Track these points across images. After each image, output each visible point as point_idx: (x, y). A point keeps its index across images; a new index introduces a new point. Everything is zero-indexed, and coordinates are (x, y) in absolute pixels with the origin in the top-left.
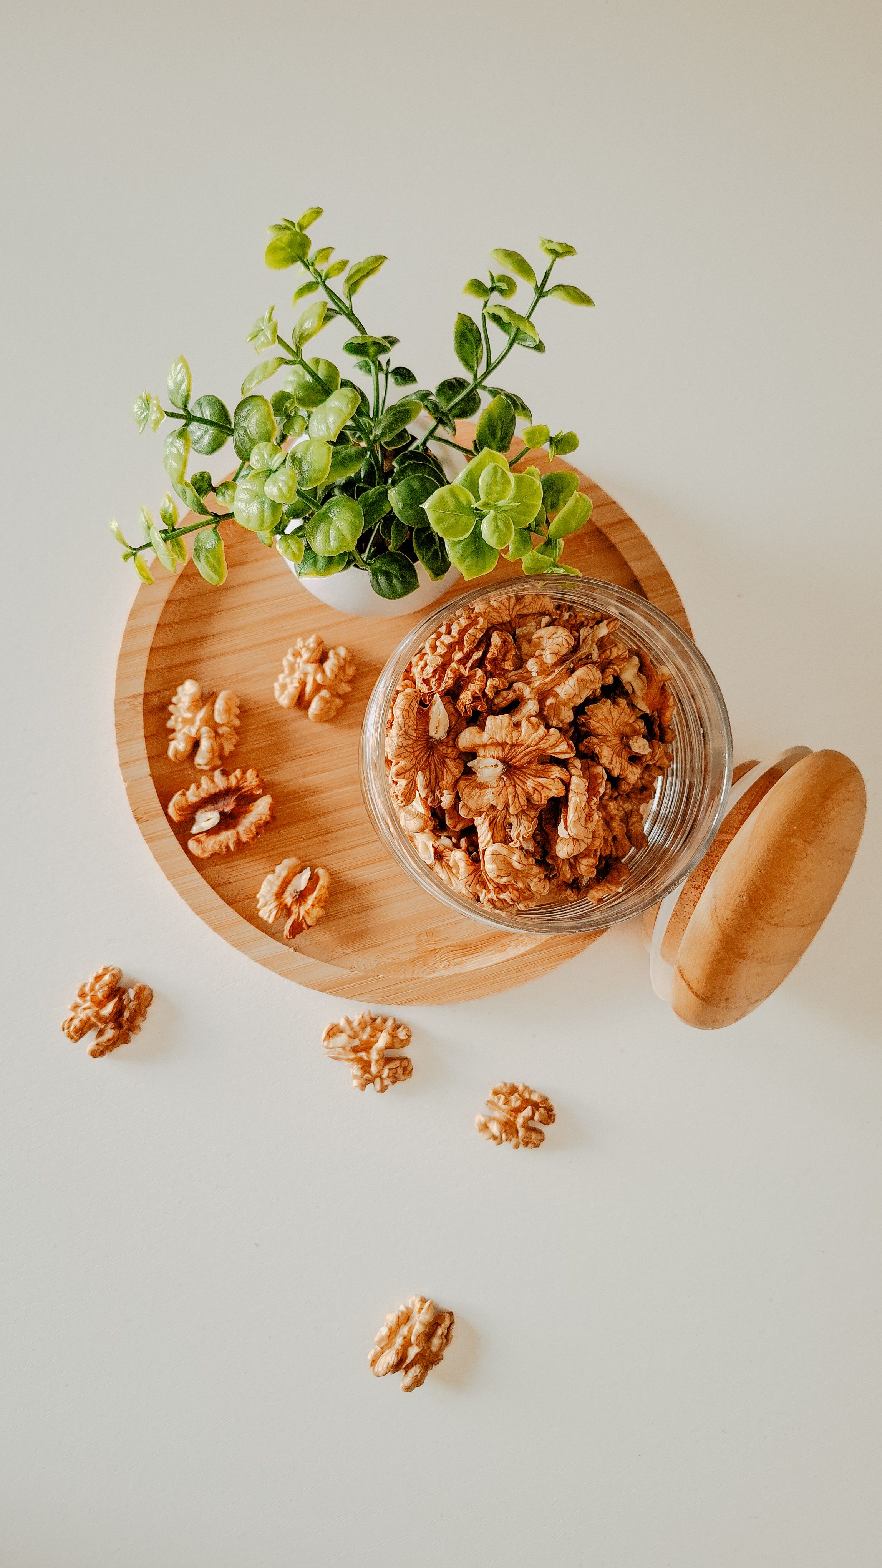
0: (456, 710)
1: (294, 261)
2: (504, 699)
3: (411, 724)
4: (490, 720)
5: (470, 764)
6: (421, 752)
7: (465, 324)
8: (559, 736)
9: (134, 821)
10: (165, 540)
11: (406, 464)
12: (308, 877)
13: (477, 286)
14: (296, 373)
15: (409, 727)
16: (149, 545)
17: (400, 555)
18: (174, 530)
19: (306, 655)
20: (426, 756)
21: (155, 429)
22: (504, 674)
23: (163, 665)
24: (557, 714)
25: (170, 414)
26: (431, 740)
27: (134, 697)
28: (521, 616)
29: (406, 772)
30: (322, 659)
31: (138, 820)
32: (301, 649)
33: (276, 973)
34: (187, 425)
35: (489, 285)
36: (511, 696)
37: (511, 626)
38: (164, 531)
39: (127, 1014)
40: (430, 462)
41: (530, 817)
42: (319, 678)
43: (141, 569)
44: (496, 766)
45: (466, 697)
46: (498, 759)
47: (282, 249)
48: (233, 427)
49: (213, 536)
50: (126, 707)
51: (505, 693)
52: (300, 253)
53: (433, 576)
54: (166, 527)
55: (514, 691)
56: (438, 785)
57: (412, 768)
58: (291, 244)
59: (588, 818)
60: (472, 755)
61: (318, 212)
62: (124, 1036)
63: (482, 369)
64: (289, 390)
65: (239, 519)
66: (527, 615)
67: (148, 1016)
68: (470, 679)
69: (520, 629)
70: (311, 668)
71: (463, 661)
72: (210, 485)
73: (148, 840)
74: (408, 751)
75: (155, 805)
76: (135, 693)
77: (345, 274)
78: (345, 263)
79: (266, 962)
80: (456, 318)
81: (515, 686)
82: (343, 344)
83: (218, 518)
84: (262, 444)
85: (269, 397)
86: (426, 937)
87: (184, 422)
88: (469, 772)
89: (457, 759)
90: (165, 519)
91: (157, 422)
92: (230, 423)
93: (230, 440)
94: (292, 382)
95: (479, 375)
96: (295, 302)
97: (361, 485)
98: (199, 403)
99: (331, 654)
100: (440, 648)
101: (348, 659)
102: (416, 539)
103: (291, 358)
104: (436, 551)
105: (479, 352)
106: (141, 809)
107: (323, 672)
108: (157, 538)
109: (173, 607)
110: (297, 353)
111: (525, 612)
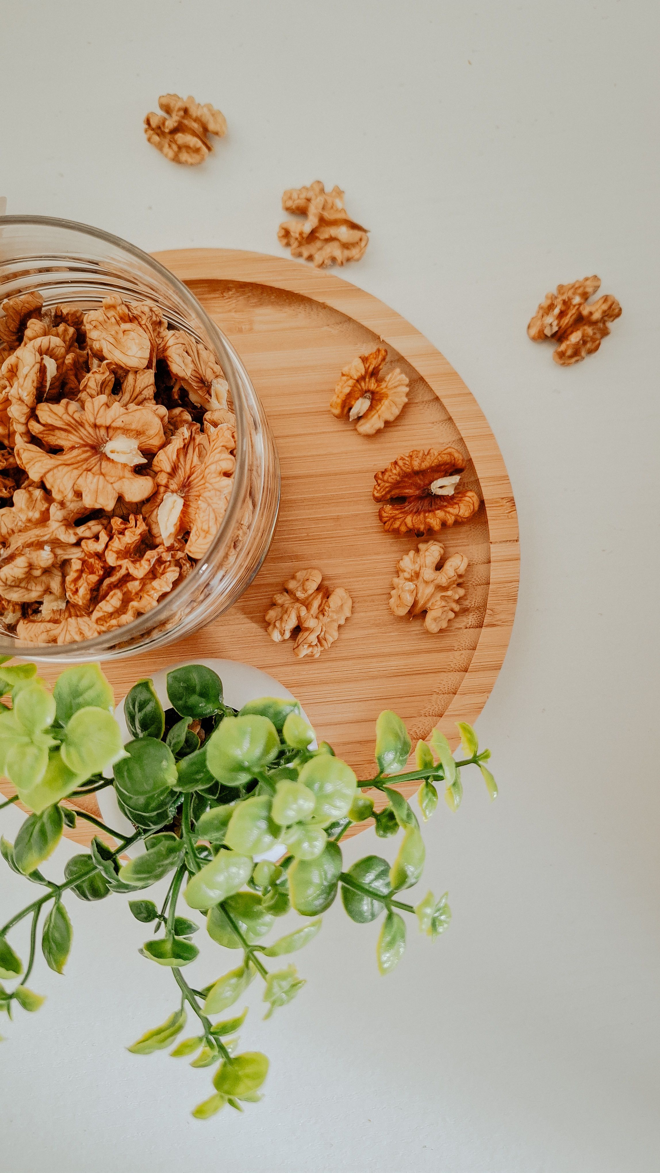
0: (148, 525)
1: (237, 1060)
2: (90, 528)
3: (202, 515)
4: (109, 505)
5: (145, 461)
6: (198, 483)
7: (56, 962)
8: (29, 470)
9: (516, 500)
10: (440, 766)
11: (155, 813)
12: (352, 410)
13: (27, 1004)
14: (258, 934)
15: (204, 512)
16: (458, 765)
17: (182, 713)
18: (427, 778)
19: (313, 638)
20: (191, 478)
21: (431, 894)
22: (85, 556)
23: (457, 653)
24: (32, 501)
25: (409, 908)
26: (183, 495)
27: (494, 625)
28: (56, 622)
29: (216, 462)
30: (297, 631)
31: (512, 500)
32: (316, 645)
33: (403, 318)
34: (392, 893)
35: (15, 1003)
36: (82, 531)
37: (70, 612)
38: (439, 778)
39: (557, 311)
40: (131, 812)
41: (88, 392)
42: (303, 611)
43: (472, 741)
44: (112, 452)
45: (131, 537)
46: (108, 459)
47: (248, 1076)
48: (340, 884)
49: (385, 764)
50: (502, 617)
51: (88, 534)
52: (229, 1068)
53: (150, 684)
54: (434, 783)
55: (76, 534)
56: (184, 445)
57: (210, 465)
58: (237, 1079)
59: (15, 370)
60: (140, 470)
61: (199, 1113)
62: (562, 291)
63: (48, 907)
64: (268, 918)
65: (353, 779)
66: (49, 621)
67: (536, 308)
68: (124, 554)
69: (61, 607)
70: (311, 623)
71: (128, 577)
72: (378, 821)
73: (506, 478)
74: (211, 484)
75: (493, 512)
76: (489, 629)
77: (181, 1038)
78: (178, 1053)
79: (410, 330)
80: (65, 969)
81: (73, 540)
82: (199, 959)
83: (377, 783)
84: (308, 858)
85: (292, 912)
86: (243, 327)
87: (395, 898)
88: (149, 454)
89: (159, 472)
90: (434, 792)
91: (427, 903)
92: (343, 888)
93: (346, 868)
94: (264, 925)
95: (53, 900)
96: (244, 1015)
97: (211, 797)
98: (373, 916)
99: (287, 635)
100: (154, 597)
101: (270, 628)
102: (160, 729)
103: (258, 954)
104: (140, 711)
105: (47, 927)
106: (507, 511)
107: (299, 618)
108: (448, 772)
109: (437, 709)
110: (250, 957)
111: (50, 625)
